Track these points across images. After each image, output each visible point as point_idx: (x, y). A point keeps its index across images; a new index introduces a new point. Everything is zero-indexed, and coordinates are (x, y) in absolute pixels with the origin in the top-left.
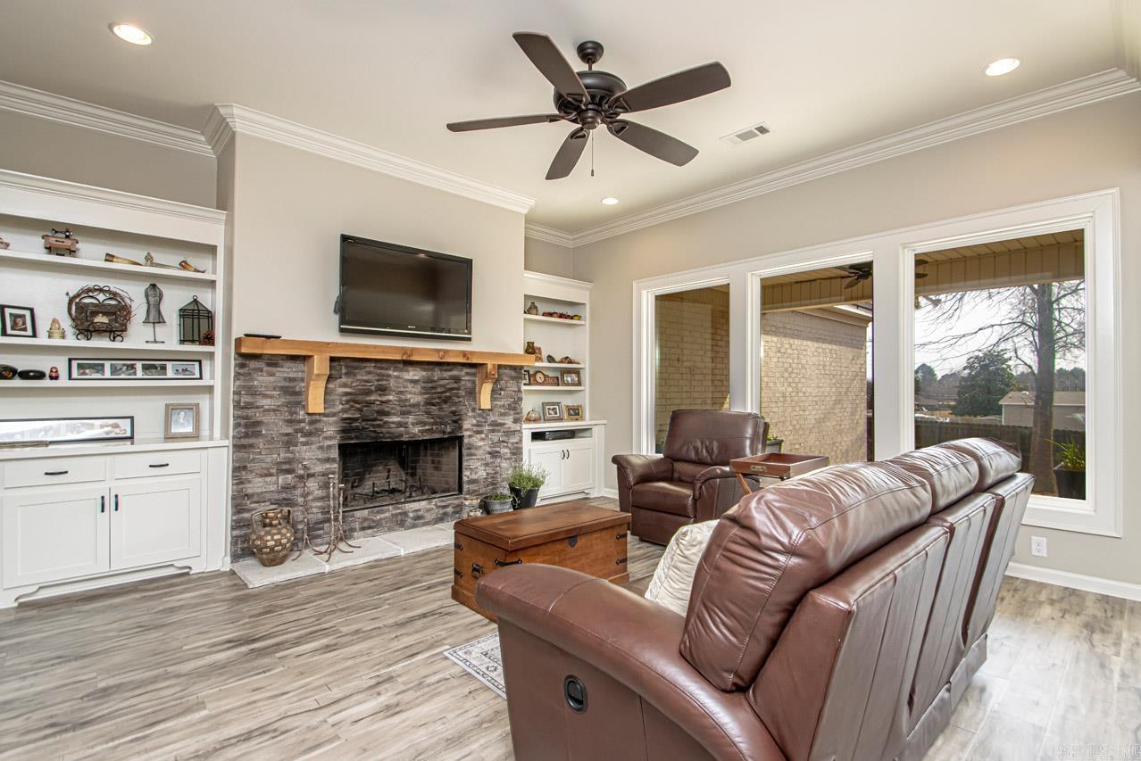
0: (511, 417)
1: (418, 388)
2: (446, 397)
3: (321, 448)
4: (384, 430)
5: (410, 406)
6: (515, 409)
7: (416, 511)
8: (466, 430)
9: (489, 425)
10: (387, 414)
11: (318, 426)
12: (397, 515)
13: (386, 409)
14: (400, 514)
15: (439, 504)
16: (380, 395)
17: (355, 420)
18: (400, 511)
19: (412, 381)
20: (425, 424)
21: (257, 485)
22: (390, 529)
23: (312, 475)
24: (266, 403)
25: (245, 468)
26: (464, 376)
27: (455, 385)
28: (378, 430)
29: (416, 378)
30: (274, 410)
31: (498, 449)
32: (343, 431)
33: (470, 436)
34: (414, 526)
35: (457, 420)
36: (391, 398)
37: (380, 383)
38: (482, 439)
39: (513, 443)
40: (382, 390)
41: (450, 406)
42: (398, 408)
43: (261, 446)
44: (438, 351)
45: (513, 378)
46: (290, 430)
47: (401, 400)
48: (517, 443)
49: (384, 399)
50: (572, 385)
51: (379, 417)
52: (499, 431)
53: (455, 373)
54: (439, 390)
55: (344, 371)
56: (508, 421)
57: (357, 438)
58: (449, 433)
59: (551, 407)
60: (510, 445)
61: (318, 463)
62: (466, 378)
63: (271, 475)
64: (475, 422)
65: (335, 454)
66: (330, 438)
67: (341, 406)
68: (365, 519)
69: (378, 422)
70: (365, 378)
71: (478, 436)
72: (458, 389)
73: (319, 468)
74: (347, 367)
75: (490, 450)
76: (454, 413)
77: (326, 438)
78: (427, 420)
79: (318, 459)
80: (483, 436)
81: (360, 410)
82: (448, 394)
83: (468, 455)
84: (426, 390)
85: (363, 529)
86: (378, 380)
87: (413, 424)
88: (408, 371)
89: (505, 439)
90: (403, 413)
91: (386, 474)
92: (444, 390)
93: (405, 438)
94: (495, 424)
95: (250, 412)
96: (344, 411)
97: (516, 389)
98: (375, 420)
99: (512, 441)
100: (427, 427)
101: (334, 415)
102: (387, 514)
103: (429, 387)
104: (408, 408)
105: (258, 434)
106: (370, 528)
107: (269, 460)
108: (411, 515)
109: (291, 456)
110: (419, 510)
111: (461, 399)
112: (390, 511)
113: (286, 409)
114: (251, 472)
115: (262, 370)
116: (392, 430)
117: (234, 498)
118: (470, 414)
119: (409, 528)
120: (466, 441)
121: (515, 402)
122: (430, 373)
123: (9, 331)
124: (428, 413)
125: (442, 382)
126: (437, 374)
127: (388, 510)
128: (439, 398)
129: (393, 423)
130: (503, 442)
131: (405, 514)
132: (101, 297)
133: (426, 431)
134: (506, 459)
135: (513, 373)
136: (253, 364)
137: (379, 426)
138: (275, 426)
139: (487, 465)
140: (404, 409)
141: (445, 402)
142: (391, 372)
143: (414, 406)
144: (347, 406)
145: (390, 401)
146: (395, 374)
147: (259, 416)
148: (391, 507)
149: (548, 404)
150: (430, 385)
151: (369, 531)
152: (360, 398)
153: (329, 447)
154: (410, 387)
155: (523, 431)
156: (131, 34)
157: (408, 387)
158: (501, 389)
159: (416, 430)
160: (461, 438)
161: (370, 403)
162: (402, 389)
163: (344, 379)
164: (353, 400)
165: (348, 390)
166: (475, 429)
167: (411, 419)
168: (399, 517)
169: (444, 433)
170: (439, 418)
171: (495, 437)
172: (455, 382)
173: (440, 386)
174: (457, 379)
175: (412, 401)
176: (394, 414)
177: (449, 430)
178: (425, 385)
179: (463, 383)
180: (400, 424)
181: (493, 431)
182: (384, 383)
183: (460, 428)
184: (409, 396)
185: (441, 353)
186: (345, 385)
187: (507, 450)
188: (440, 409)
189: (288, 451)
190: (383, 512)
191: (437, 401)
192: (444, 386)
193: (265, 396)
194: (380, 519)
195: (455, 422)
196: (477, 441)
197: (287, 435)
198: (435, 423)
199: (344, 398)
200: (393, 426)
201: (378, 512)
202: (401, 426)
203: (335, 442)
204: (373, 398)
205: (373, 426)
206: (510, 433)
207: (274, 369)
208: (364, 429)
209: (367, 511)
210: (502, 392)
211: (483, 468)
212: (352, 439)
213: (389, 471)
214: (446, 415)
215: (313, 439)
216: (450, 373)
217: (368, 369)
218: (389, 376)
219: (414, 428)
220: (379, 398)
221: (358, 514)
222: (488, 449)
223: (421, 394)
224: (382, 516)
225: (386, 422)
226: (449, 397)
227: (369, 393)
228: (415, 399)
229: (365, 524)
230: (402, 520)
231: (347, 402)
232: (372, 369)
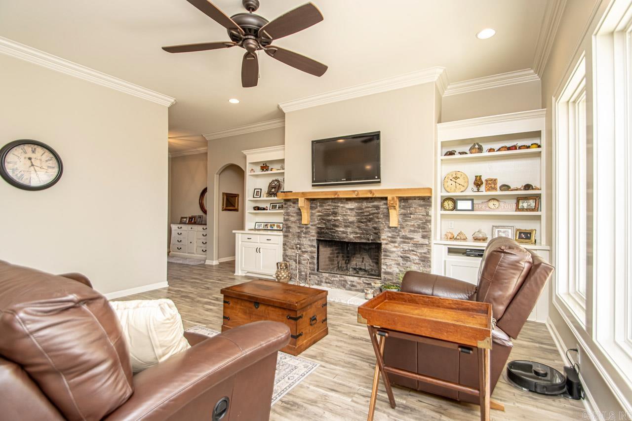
0: (420, 234)
1: (354, 213)
2: (370, 218)
3: (309, 240)
4: (335, 235)
5: (349, 223)
6: (422, 228)
7: (351, 281)
8: (383, 240)
9: (400, 238)
10: (337, 226)
11: (309, 230)
12: (341, 280)
13: (337, 224)
14: (344, 281)
15: (364, 281)
16: (334, 217)
17: (323, 228)
18: (343, 279)
19: (351, 209)
20: (357, 233)
21: (290, 252)
22: (338, 287)
23: (307, 252)
24: (292, 219)
25: (286, 244)
26: (383, 205)
27: (376, 211)
28: (333, 234)
29: (353, 207)
30: (295, 222)
31: (408, 255)
32: (318, 233)
33: (386, 244)
34: (350, 289)
35: (377, 232)
36: (339, 218)
37: (334, 210)
38: (395, 247)
39: (421, 253)
40: (335, 214)
41: (373, 224)
42: (343, 224)
43: (290, 236)
44: (354, 191)
45: (421, 206)
46: (299, 231)
47: (344, 220)
48: (425, 253)
49: (336, 218)
50: (527, 210)
51: (334, 228)
52: (409, 243)
53: (376, 203)
54: (365, 214)
55: (318, 204)
56: (418, 237)
57: (323, 237)
58: (372, 240)
59: (502, 230)
60: (418, 254)
61: (309, 247)
62: (384, 207)
63: (293, 249)
64: (390, 235)
65: (315, 244)
66: (313, 236)
67: (317, 222)
68: (327, 278)
69: (334, 230)
70: (328, 208)
71: (392, 244)
72: (378, 213)
73: (309, 249)
74: (320, 203)
75: (402, 255)
76: (375, 228)
77: (311, 236)
78: (358, 231)
79: (309, 245)
80: (396, 245)
81: (325, 224)
82: (371, 217)
83: (385, 255)
84: (358, 214)
85: (326, 283)
86: (333, 209)
87: (350, 233)
88: (348, 204)
89: (414, 249)
90: (346, 226)
91: (361, 260)
92: (368, 214)
93: (346, 240)
94: (405, 237)
95: (287, 222)
96: (319, 224)
97: (425, 214)
98: (332, 229)
99: (420, 251)
100: (358, 235)
101: (315, 225)
102: (337, 279)
103: (360, 213)
104: (348, 224)
105: (289, 232)
106: (329, 283)
107: (293, 242)
108: (349, 283)
109: (299, 241)
110: (353, 282)
111: (380, 220)
112: (338, 278)
113: (298, 222)
114: (288, 246)
115: (291, 205)
116: (339, 235)
117: (283, 256)
118: (387, 229)
119: (347, 290)
120: (383, 246)
121: (424, 223)
122: (360, 204)
123: (255, 196)
124: (359, 227)
125: (367, 209)
126: (365, 204)
127: (337, 277)
128: (365, 218)
129: (340, 231)
130: (413, 251)
131: (345, 281)
132: (276, 183)
133: (358, 237)
134: (415, 263)
135: (422, 202)
136: (289, 203)
137: (334, 233)
138: (295, 229)
139: (399, 264)
140: (346, 224)
141: (370, 221)
142: (339, 205)
143: (351, 223)
144: (320, 222)
145: (339, 220)
146: (342, 205)
147: (290, 224)
148: (338, 276)
149: (497, 227)
150: (360, 211)
151: (329, 285)
152: (325, 217)
153: (313, 240)
154: (349, 212)
155: (432, 245)
156: (234, 101)
157: (348, 213)
158: (411, 214)
159: (352, 236)
160: (380, 244)
161: (329, 221)
162: (345, 213)
163: (319, 208)
164: (322, 219)
165: (320, 214)
166: (389, 239)
167: (349, 230)
168: (343, 282)
169: (368, 239)
170: (365, 231)
171: (406, 247)
172: (377, 209)
173: (366, 212)
174: (377, 207)
175: (350, 220)
176: (341, 227)
177: (371, 238)
178: (358, 211)
179: (381, 209)
180: (343, 232)
181: (404, 242)
182: (336, 210)
183: (379, 238)
184: (349, 217)
185: (356, 192)
186: (319, 212)
187: (415, 257)
188: (367, 225)
189: (299, 240)
190: (335, 277)
191: (365, 220)
192: (368, 212)
193: (292, 216)
194: (334, 281)
195: (375, 233)
196: (391, 247)
197: (298, 233)
198: (363, 234)
199: (319, 218)
200: (340, 233)
201: (333, 276)
202: (345, 233)
203: (315, 238)
204: (330, 218)
205: (331, 232)
206: (417, 245)
207: (294, 205)
208: (326, 233)
209: (328, 274)
210: (412, 216)
211: (396, 266)
212: (321, 237)
213: (363, 258)
214: (370, 230)
215: (307, 236)
216: (372, 204)
217: (328, 203)
218: (339, 206)
219: (350, 235)
220: (333, 218)
221: (324, 274)
222: (400, 254)
223: (355, 216)
224: (335, 279)
225: (337, 231)
226: (372, 219)
227: (328, 215)
228: (352, 219)
229: (327, 281)
230: (344, 284)
231: (320, 219)
232: (331, 203)
